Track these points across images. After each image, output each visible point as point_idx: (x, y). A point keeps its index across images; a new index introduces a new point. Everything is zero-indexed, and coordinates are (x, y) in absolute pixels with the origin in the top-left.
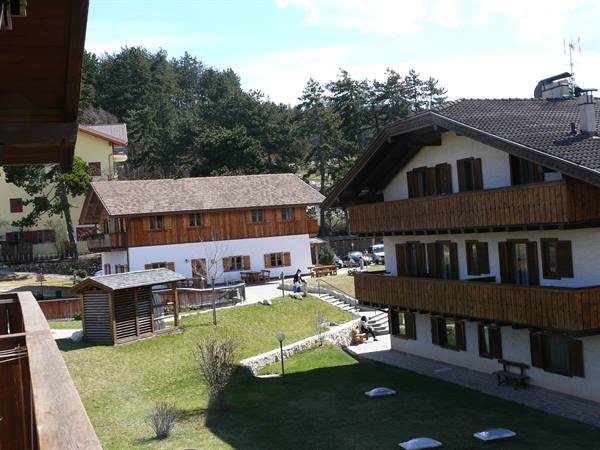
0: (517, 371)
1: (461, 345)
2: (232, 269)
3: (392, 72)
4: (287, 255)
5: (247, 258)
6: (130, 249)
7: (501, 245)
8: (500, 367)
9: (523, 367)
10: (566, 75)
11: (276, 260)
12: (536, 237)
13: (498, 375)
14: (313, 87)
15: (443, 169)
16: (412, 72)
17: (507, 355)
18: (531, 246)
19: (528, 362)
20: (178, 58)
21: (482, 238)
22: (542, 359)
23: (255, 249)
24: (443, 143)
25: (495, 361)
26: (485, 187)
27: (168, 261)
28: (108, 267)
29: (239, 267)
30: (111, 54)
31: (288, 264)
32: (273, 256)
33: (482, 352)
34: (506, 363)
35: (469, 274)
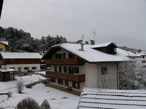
0: (70, 88)
1: (62, 84)
2: (26, 69)
3: (58, 36)
4: (36, 67)
5: (29, 68)
6: (7, 65)
7: (69, 67)
8: (68, 87)
9: (71, 87)
10: (81, 40)
11: (34, 68)
12: (74, 66)
13: (67, 89)
14: (43, 37)
15: (61, 54)
16: (61, 36)
17: (69, 85)
18: (73, 68)
19: (72, 87)
20: (19, 30)
21: (66, 66)
22: (74, 86)
23: (30, 66)
24: (61, 50)
25: (67, 86)
26: (66, 58)
27: (14, 67)
28: (3, 68)
29: (27, 69)
30: (6, 28)
31: (36, 69)
32: (33, 67)
33: (65, 85)
34: (69, 87)
35: (64, 72)
